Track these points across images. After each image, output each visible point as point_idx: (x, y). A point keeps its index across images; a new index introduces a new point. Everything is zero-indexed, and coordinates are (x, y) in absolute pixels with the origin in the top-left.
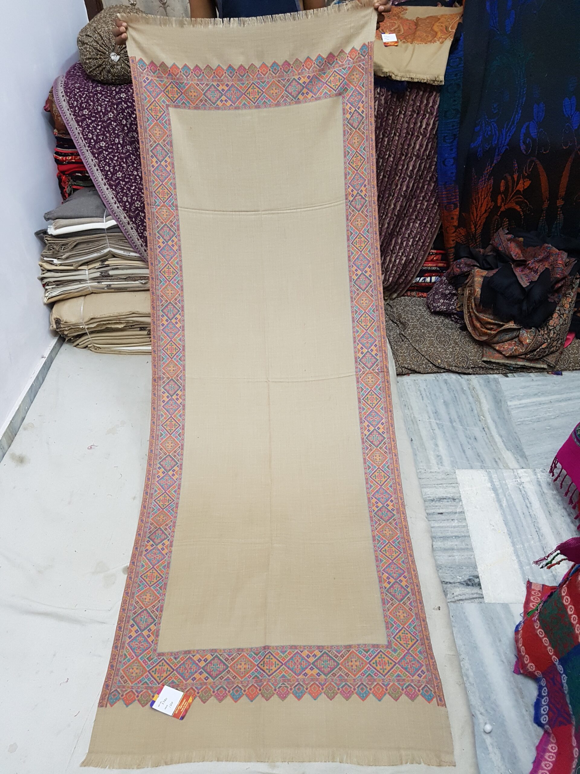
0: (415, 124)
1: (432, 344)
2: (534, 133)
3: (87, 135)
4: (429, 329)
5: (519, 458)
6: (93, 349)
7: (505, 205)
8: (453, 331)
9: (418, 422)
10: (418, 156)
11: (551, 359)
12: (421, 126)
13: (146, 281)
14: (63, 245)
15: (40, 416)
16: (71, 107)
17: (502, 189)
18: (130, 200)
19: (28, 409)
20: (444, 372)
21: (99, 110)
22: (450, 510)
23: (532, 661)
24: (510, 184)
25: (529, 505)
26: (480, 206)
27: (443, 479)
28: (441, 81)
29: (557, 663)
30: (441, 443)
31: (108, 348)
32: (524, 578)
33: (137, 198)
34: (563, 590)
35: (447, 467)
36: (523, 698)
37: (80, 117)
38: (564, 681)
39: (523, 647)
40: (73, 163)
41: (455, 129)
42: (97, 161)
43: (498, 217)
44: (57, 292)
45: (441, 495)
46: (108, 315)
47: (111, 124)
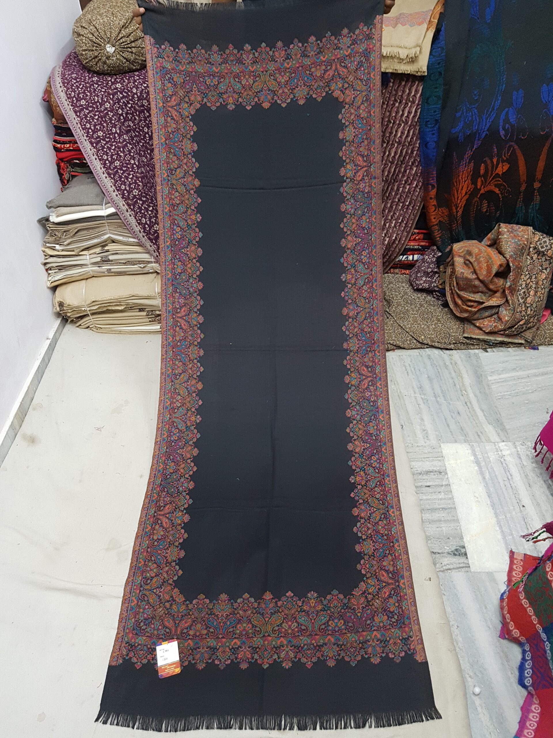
0: (397, 112)
1: (415, 321)
2: (513, 119)
3: (85, 125)
4: (413, 307)
5: (500, 432)
6: (94, 330)
7: (484, 187)
8: (435, 308)
9: (405, 397)
10: (399, 143)
11: (528, 335)
12: (402, 115)
13: (144, 265)
14: (64, 232)
15: (48, 396)
16: (68, 98)
17: (482, 172)
18: (128, 189)
19: (36, 389)
20: (427, 348)
21: (96, 100)
22: (436, 483)
23: (517, 627)
24: (490, 168)
25: (510, 477)
26: (460, 188)
27: (429, 453)
28: (424, 72)
29: (541, 631)
30: (427, 418)
31: (109, 328)
32: (507, 548)
33: (135, 186)
34: (547, 566)
35: (433, 441)
36: (508, 661)
37: (78, 107)
38: (547, 648)
39: (508, 615)
40: (71, 150)
41: (437, 114)
42: (95, 150)
43: (478, 199)
44: (60, 276)
45: (427, 469)
46: (109, 298)
47: (108, 114)
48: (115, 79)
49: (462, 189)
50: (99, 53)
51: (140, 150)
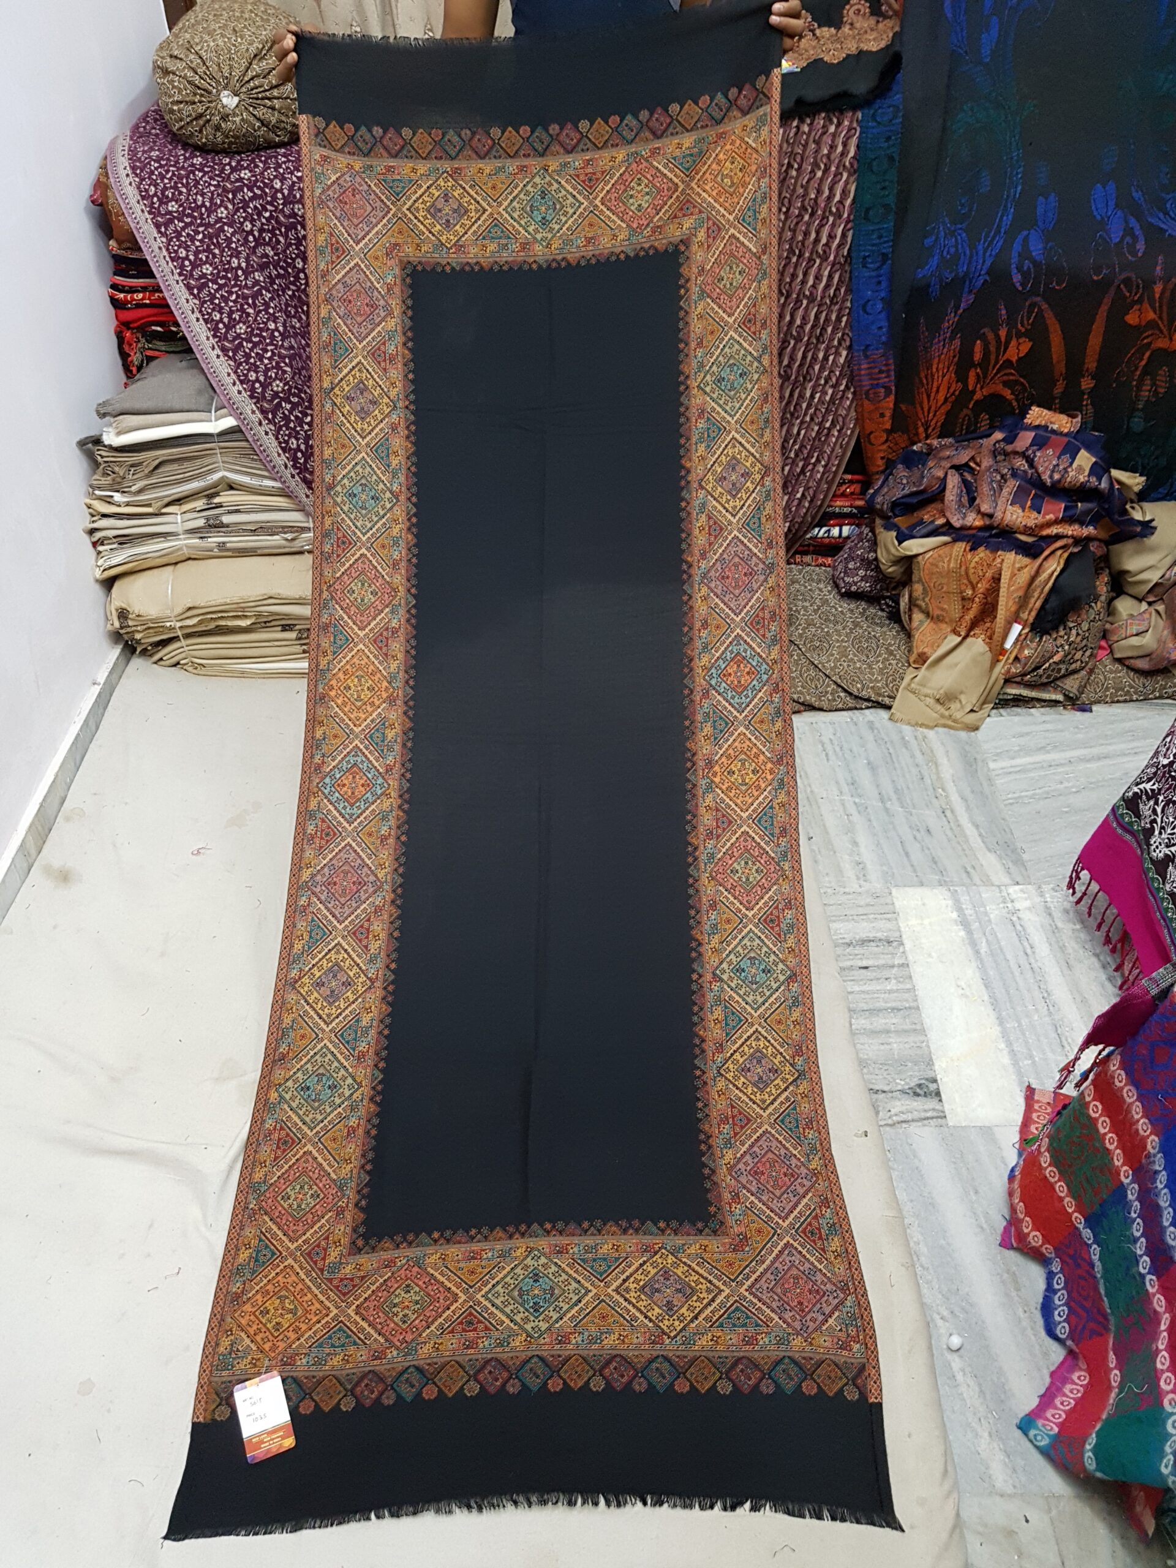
0: (806, 234)
1: (844, 654)
2: (1037, 249)
3: (176, 252)
4: (839, 627)
5: (1010, 865)
6: (190, 669)
7: (982, 388)
8: (885, 629)
9: (821, 801)
10: (811, 299)
11: (1071, 684)
12: (817, 240)
13: (294, 535)
14: (132, 466)
15: (94, 794)
16: (143, 198)
17: (978, 356)
18: (262, 379)
19: (72, 781)
20: (868, 708)
21: (199, 203)
22: (881, 962)
23: (1036, 1228)
24: (993, 349)
25: (1029, 951)
26: (935, 389)
27: (868, 905)
29: (1081, 1227)
30: (863, 839)
31: (220, 665)
32: (1021, 1082)
33: (276, 374)
35: (876, 884)
36: (1018, 1290)
37: (162, 216)
38: (1095, 1258)
39: (1021, 1204)
40: (146, 305)
41: (885, 242)
42: (197, 302)
43: (969, 412)
44: (120, 557)
45: (864, 935)
46: (222, 601)
47: (224, 231)
48: (238, 162)
49: (938, 391)
50: (208, 108)
51: (287, 305)
